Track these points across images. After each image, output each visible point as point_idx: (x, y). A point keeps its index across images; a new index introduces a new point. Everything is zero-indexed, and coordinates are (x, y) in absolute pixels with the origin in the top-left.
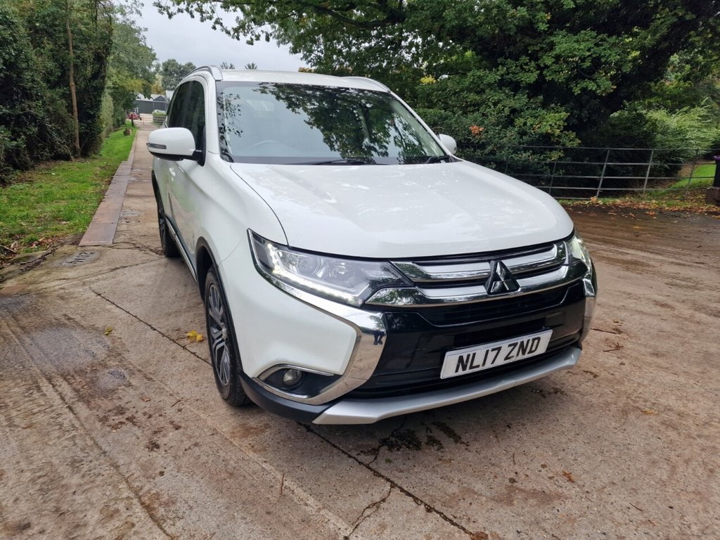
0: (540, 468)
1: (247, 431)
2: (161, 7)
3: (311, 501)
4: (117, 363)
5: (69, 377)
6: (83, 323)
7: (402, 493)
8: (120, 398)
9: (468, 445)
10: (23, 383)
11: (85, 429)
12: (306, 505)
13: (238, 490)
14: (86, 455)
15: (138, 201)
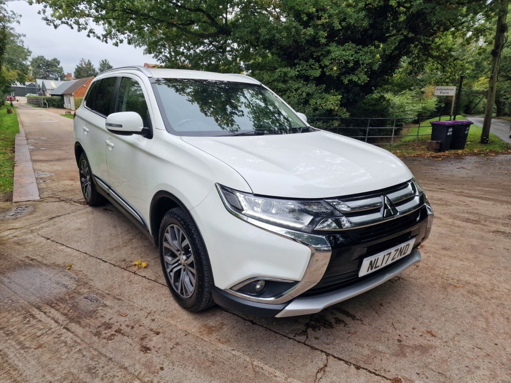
0: (412, 331)
1: (210, 330)
2: (48, 20)
3: (278, 373)
4: (88, 290)
5: (53, 305)
6: (45, 262)
7: (335, 359)
8: (102, 317)
9: (362, 321)
10: (18, 314)
11: (86, 343)
12: (276, 376)
13: (223, 373)
14: (97, 363)
15: (44, 164)
